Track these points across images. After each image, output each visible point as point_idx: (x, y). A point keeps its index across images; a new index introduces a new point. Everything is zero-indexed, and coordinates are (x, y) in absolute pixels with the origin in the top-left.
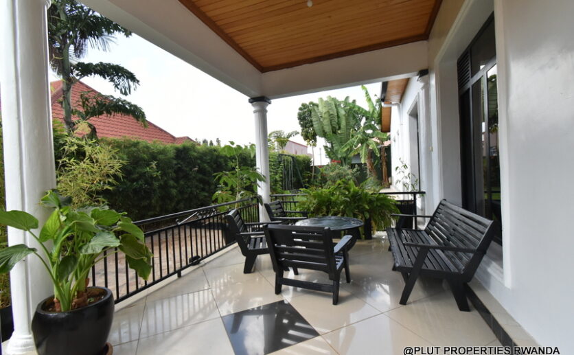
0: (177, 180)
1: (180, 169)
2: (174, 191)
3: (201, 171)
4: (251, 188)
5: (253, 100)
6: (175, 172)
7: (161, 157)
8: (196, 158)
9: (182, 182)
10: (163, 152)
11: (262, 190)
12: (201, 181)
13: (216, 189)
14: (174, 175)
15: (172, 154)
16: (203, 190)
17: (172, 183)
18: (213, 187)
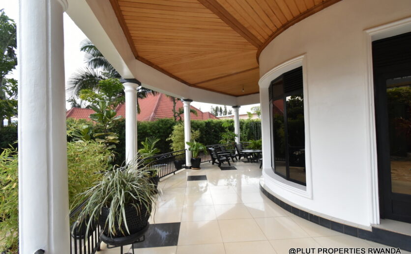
0: (206, 135)
1: (207, 131)
2: (205, 139)
3: (215, 131)
4: (233, 139)
5: (234, 107)
6: (205, 132)
7: (201, 126)
8: (213, 126)
9: (208, 136)
10: (201, 124)
11: (237, 140)
12: (215, 135)
13: (221, 139)
14: (205, 133)
15: (204, 125)
16: (216, 139)
17: (204, 136)
18: (220, 138)
